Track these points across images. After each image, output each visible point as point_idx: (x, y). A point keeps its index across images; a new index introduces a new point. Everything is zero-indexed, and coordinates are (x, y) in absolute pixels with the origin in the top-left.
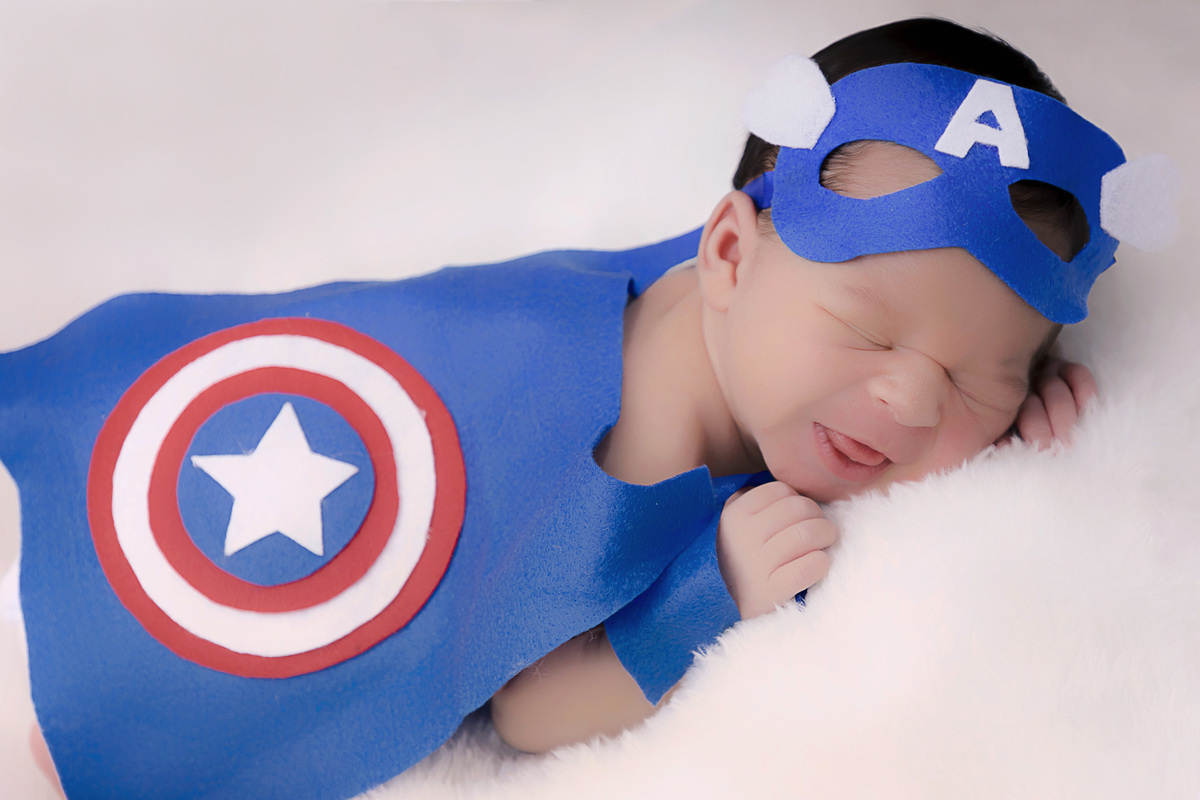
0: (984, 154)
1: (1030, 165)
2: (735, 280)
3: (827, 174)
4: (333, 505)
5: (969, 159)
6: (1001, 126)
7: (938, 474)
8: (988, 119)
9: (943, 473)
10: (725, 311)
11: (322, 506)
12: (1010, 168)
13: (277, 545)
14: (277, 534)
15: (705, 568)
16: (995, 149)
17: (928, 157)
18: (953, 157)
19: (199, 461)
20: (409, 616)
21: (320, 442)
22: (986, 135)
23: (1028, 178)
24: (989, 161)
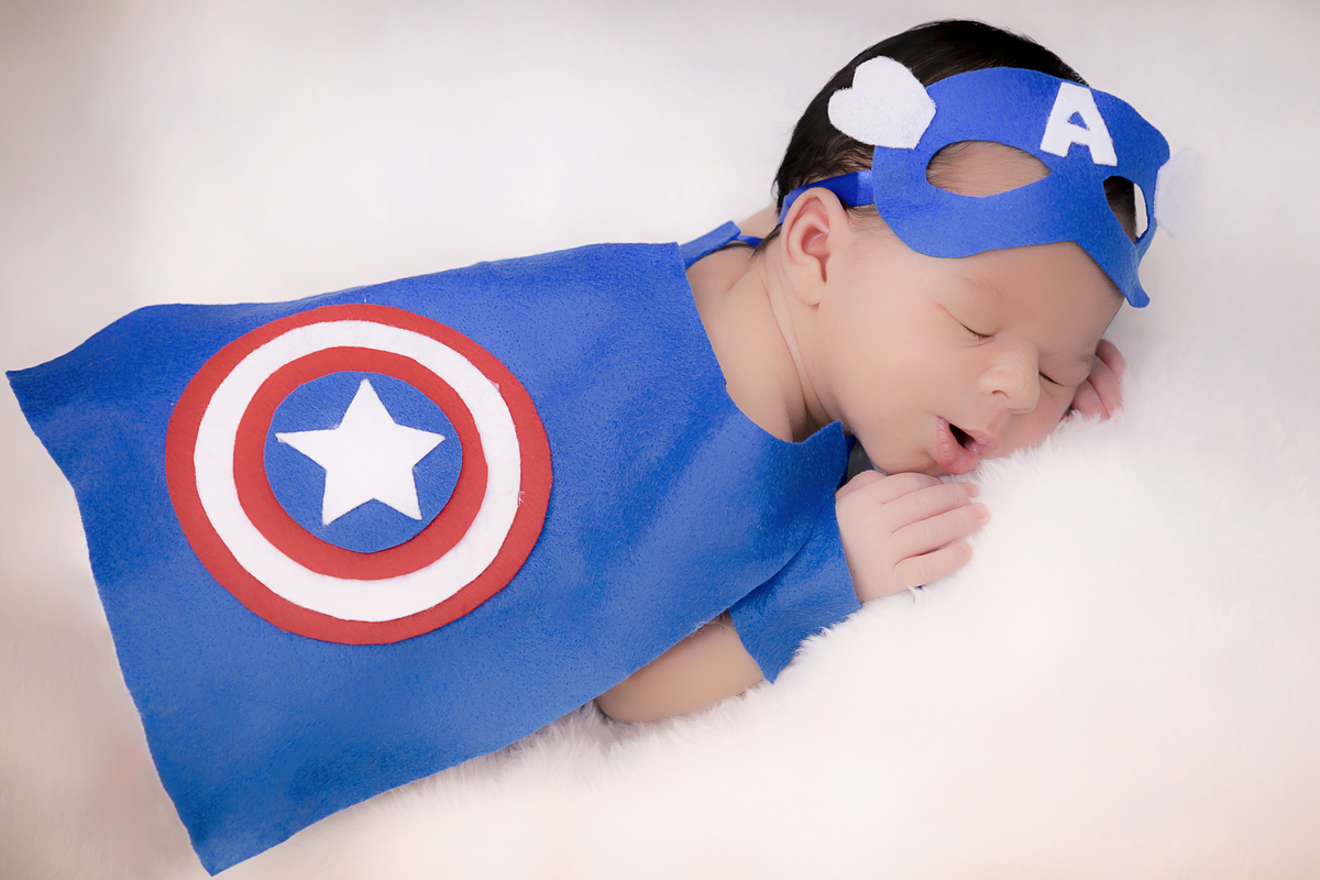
0: (1079, 152)
1: (1118, 162)
2: (824, 277)
3: (932, 172)
4: (424, 472)
5: (1069, 158)
6: (1089, 125)
7: (1026, 451)
8: (1076, 119)
9: (1030, 449)
10: (816, 306)
11: (414, 474)
12: (1101, 165)
13: (374, 513)
14: (373, 501)
15: (833, 561)
16: (1087, 148)
17: (1033, 156)
18: (1056, 156)
19: (282, 437)
20: (510, 575)
21: (403, 414)
22: (1079, 136)
23: (1116, 174)
24: (1084, 160)
